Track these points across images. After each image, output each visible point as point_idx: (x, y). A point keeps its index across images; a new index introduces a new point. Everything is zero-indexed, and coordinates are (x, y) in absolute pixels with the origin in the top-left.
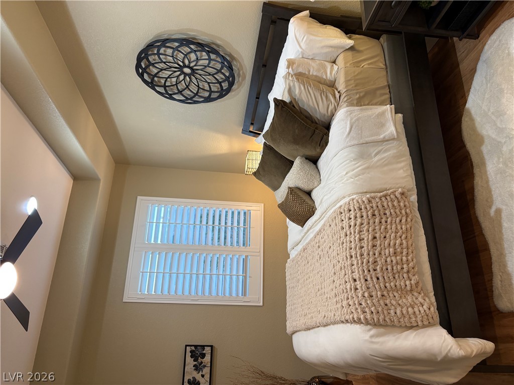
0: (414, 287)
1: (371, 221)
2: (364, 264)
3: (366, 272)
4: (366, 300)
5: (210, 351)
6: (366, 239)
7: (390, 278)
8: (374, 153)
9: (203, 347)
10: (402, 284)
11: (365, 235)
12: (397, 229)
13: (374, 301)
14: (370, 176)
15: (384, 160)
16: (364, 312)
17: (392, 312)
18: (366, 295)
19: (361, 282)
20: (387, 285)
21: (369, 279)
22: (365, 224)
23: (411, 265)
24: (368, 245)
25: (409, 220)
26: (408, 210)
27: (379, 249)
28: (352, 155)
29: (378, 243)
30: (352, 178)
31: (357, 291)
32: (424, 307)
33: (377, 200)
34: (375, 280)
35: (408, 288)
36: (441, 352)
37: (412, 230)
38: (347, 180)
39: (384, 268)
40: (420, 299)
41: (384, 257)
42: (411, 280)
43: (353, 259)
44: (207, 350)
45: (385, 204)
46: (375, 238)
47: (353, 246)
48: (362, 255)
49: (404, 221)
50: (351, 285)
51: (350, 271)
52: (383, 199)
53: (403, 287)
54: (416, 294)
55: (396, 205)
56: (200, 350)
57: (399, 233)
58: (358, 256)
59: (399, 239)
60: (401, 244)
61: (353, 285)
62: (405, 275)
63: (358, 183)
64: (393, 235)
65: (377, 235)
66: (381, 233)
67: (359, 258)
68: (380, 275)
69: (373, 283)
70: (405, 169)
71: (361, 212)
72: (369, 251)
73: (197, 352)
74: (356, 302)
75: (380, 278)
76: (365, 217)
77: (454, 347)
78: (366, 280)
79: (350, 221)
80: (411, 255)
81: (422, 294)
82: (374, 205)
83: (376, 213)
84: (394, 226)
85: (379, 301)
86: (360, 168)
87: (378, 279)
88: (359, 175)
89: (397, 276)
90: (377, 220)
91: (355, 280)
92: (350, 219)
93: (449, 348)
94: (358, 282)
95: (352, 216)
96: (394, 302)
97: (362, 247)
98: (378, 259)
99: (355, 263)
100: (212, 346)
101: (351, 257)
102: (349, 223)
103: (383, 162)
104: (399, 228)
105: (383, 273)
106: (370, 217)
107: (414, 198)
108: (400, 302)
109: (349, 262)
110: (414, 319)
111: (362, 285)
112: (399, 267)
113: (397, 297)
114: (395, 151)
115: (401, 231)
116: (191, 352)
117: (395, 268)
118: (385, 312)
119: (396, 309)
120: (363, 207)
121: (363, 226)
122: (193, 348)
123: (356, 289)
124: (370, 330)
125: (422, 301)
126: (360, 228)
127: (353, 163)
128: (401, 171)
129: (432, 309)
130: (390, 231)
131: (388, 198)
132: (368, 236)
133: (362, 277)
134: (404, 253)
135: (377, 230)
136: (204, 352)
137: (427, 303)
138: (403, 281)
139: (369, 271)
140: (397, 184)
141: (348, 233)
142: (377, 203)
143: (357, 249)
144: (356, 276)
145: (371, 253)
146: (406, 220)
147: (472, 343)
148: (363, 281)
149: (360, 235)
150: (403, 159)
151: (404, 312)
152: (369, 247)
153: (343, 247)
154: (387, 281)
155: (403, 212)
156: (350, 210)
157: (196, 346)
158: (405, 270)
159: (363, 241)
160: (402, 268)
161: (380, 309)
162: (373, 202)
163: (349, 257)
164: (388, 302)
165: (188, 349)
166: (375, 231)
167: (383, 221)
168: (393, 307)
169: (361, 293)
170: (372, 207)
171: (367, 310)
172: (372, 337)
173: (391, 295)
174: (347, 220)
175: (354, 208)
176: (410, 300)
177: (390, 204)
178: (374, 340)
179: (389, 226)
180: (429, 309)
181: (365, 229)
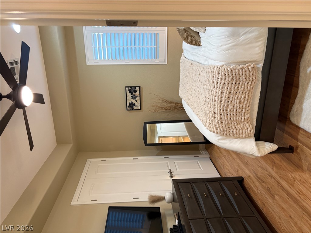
0: (246, 119)
1: (230, 83)
2: (221, 107)
3: (221, 111)
4: (219, 124)
5: (139, 90)
6: (225, 93)
7: (234, 115)
8: (242, 33)
9: (135, 87)
10: (240, 119)
11: (225, 91)
12: (244, 88)
13: (223, 125)
14: (236, 51)
15: (249, 39)
16: (217, 129)
17: (231, 131)
18: (219, 122)
19: (218, 115)
20: (232, 118)
21: (222, 114)
22: (226, 84)
23: (247, 109)
24: (226, 97)
25: (253, 83)
26: (254, 77)
27: (231, 99)
28: (227, 33)
29: (232, 96)
30: (224, 51)
31: (215, 119)
32: (248, 130)
33: (237, 71)
34: (225, 115)
35: (243, 120)
36: (249, 153)
37: (253, 89)
38: (221, 51)
39: (232, 110)
40: (247, 126)
41: (233, 104)
42: (245, 116)
43: (216, 102)
44: (137, 89)
45: (241, 74)
46: (230, 93)
47: (217, 95)
48: (221, 101)
49: (250, 84)
50: (212, 115)
51: (213, 108)
52: (240, 70)
53: (240, 120)
54: (246, 123)
55: (247, 74)
56: (134, 89)
57: (245, 91)
58: (219, 102)
59: (244, 95)
60: (245, 97)
61: (213, 115)
62: (243, 114)
63: (227, 56)
64: (241, 92)
65: (232, 92)
66: (235, 91)
67: (219, 103)
68: (229, 113)
69: (224, 117)
70: (260, 47)
71: (226, 77)
72: (226, 100)
73: (132, 90)
74: (214, 124)
75: (229, 115)
76: (227, 80)
77: (256, 152)
78: (221, 114)
79: (218, 80)
80: (249, 104)
81: (249, 123)
82: (234, 74)
83: (234, 78)
84: (243, 87)
85: (225, 126)
86: (230, 45)
87: (227, 114)
88: (229, 50)
89: (238, 114)
90: (234, 83)
91: (215, 113)
92: (218, 78)
93: (254, 152)
94: (216, 115)
95: (220, 78)
96: (233, 127)
97: (222, 97)
98: (230, 105)
99: (217, 105)
100: (139, 87)
101: (215, 101)
102: (217, 81)
103: (247, 42)
104: (246, 88)
105: (231, 112)
106: (230, 81)
107: (261, 65)
108: (236, 127)
109: (213, 103)
110: (241, 135)
111: (218, 117)
112: (240, 110)
113: (235, 124)
114: (257, 33)
115: (246, 90)
116: (129, 90)
117: (238, 110)
118: (228, 131)
119: (233, 130)
120: (227, 74)
121: (225, 85)
122: (130, 88)
123: (215, 118)
124: (218, 136)
125: (248, 127)
126: (223, 86)
127: (227, 39)
128: (257, 49)
129: (252, 131)
130: (240, 90)
131: (243, 70)
132: (227, 92)
133: (219, 113)
134: (245, 103)
135: (232, 89)
136: (136, 90)
137: (250, 128)
138: (241, 117)
139: (223, 110)
140: (252, 58)
141: (216, 86)
142: (236, 72)
143: (219, 98)
144: (216, 111)
145: (226, 102)
146: (251, 83)
147: (266, 148)
148: (219, 115)
149: (222, 90)
150: (261, 39)
151: (237, 132)
152: (226, 98)
153: (211, 93)
154: (232, 116)
155: (251, 78)
156: (219, 73)
157: (131, 87)
158: (243, 112)
159: (223, 94)
160: (242, 110)
161: (225, 130)
162: (234, 71)
163: (214, 100)
164: (230, 126)
165: (127, 89)
166: (231, 89)
167: (237, 83)
168: (232, 129)
169: (217, 120)
170: (232, 75)
171: (218, 129)
172: (219, 139)
173: (233, 123)
174: (216, 78)
175: (222, 73)
176: (242, 126)
177: (244, 73)
178: (219, 141)
179: (240, 87)
180: (250, 131)
181: (226, 87)
